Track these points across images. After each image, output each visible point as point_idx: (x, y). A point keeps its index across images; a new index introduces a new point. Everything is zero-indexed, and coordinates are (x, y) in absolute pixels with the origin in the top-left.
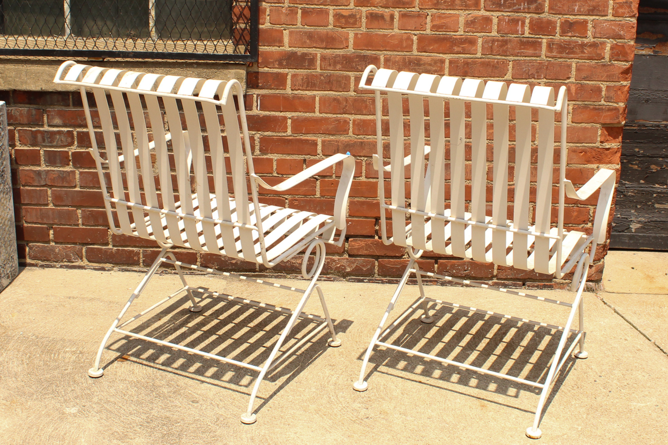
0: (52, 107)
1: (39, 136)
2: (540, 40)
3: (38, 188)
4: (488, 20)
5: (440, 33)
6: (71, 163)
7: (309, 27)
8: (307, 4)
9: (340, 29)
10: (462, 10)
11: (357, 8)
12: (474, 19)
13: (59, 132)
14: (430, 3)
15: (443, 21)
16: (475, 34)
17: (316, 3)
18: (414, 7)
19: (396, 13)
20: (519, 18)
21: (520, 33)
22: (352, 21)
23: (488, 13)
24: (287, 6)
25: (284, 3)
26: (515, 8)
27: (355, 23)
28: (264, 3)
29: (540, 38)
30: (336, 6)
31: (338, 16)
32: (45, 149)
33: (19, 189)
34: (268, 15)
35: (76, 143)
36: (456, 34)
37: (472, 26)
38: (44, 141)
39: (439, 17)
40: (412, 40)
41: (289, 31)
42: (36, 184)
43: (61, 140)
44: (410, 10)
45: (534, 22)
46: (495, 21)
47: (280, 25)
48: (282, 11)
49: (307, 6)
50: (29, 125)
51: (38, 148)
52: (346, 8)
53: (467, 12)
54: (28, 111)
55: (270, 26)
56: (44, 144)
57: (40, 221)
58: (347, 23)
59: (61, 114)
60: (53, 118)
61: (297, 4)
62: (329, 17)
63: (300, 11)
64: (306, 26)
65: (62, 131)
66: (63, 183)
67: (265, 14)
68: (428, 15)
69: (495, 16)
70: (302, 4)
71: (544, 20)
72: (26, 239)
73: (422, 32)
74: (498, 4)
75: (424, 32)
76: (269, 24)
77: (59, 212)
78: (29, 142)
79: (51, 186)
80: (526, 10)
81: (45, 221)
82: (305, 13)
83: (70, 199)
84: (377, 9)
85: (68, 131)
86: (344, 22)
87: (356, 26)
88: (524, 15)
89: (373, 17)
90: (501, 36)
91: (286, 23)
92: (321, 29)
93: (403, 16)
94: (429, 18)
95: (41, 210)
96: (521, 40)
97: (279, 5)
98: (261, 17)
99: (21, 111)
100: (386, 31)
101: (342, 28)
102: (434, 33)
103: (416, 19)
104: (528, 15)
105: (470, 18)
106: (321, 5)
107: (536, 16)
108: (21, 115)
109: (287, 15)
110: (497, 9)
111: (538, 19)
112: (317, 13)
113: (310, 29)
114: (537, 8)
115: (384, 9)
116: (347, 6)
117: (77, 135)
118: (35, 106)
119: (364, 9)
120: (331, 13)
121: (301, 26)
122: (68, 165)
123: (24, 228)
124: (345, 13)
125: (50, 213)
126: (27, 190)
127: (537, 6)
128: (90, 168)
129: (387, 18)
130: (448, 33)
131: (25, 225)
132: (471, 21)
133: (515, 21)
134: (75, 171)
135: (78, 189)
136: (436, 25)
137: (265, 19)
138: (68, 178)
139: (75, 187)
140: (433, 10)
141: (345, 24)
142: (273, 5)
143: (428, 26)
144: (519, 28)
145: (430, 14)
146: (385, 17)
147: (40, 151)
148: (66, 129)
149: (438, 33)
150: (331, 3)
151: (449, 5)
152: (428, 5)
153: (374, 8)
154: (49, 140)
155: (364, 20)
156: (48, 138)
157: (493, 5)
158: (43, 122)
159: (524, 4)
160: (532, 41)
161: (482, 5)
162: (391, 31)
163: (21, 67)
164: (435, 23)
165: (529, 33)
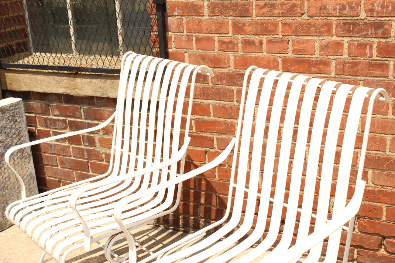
0: (53, 103)
1: (48, 121)
2: (387, 62)
3: (51, 155)
4: (339, 45)
5: (300, 56)
6: (67, 141)
7: (201, 51)
8: (199, 33)
9: (224, 53)
10: (316, 36)
11: (235, 35)
12: (328, 44)
13: (58, 120)
14: (290, 31)
15: (301, 46)
16: (329, 57)
17: (205, 32)
18: (278, 34)
19: (264, 39)
20: (367, 42)
21: (368, 55)
22: (231, 46)
23: (339, 39)
24: (185, 35)
25: (183, 32)
26: (363, 33)
27: (233, 48)
28: (170, 33)
29: (388, 60)
30: (220, 34)
31: (221, 42)
32: (53, 130)
33: (41, 154)
34: (174, 42)
35: (68, 128)
36: (313, 56)
37: (326, 50)
38: (51, 125)
39: (298, 42)
40: (278, 62)
41: (189, 54)
42: (50, 152)
43: (60, 125)
44: (274, 36)
45: (381, 46)
46: (346, 45)
47: (182, 49)
48: (182, 38)
49: (199, 35)
50: (42, 114)
51: (49, 129)
52: (226, 35)
53: (321, 38)
54: (41, 105)
55: (175, 50)
56: (51, 127)
57: (54, 176)
58: (228, 47)
59: (58, 108)
60: (54, 111)
61: (192, 33)
62: (215, 43)
63: (194, 38)
64: (199, 50)
65: (59, 119)
66: (64, 153)
67: (171, 41)
68: (289, 41)
69: (345, 41)
70: (195, 33)
71: (391, 44)
72: (48, 187)
73: (285, 55)
74: (347, 30)
75: (287, 55)
76: (175, 48)
77: (64, 171)
78: (44, 125)
79: (58, 155)
80: (373, 36)
81: (57, 177)
82: (198, 40)
83: (68, 164)
84: (249, 36)
85: (63, 119)
86: (226, 47)
87: (235, 50)
88: (371, 40)
89: (247, 43)
90: (352, 59)
91: (185, 48)
92: (210, 52)
93: (270, 41)
94: (290, 43)
95: (54, 169)
96: (369, 63)
97: (180, 34)
98: (169, 43)
99: (37, 105)
100: (257, 54)
101: (225, 52)
102: (294, 56)
103: (280, 44)
104: (375, 40)
105: (324, 43)
106: (209, 33)
107: (383, 41)
108: (37, 107)
109: (186, 41)
110: (347, 35)
111: (384, 43)
112: (206, 40)
113: (203, 52)
114: (383, 33)
115: (254, 36)
116: (227, 34)
117: (68, 122)
118: (44, 102)
119: (240, 36)
120: (216, 40)
121: (196, 50)
122: (66, 142)
123: (47, 180)
124: (226, 40)
125: (59, 172)
126: (46, 156)
127: (383, 32)
128: (77, 145)
129: (257, 43)
130: (306, 56)
131: (47, 178)
132: (325, 45)
133: (363, 46)
134: (70, 146)
135: (72, 158)
136: (296, 49)
137: (172, 44)
138: (66, 150)
139: (71, 156)
140: (293, 36)
141: (226, 49)
142: (176, 34)
143: (290, 50)
144: (368, 51)
145: (291, 40)
146: (256, 43)
147: (50, 131)
148: (61, 118)
149: (298, 56)
150: (215, 32)
151: (306, 32)
152: (289, 32)
153: (247, 36)
154: (54, 124)
155: (240, 45)
156: (53, 123)
157: (343, 31)
158: (50, 112)
159: (371, 30)
160: (379, 63)
161: (334, 32)
162: (261, 54)
163: (32, 76)
164: (295, 47)
165: (377, 56)
